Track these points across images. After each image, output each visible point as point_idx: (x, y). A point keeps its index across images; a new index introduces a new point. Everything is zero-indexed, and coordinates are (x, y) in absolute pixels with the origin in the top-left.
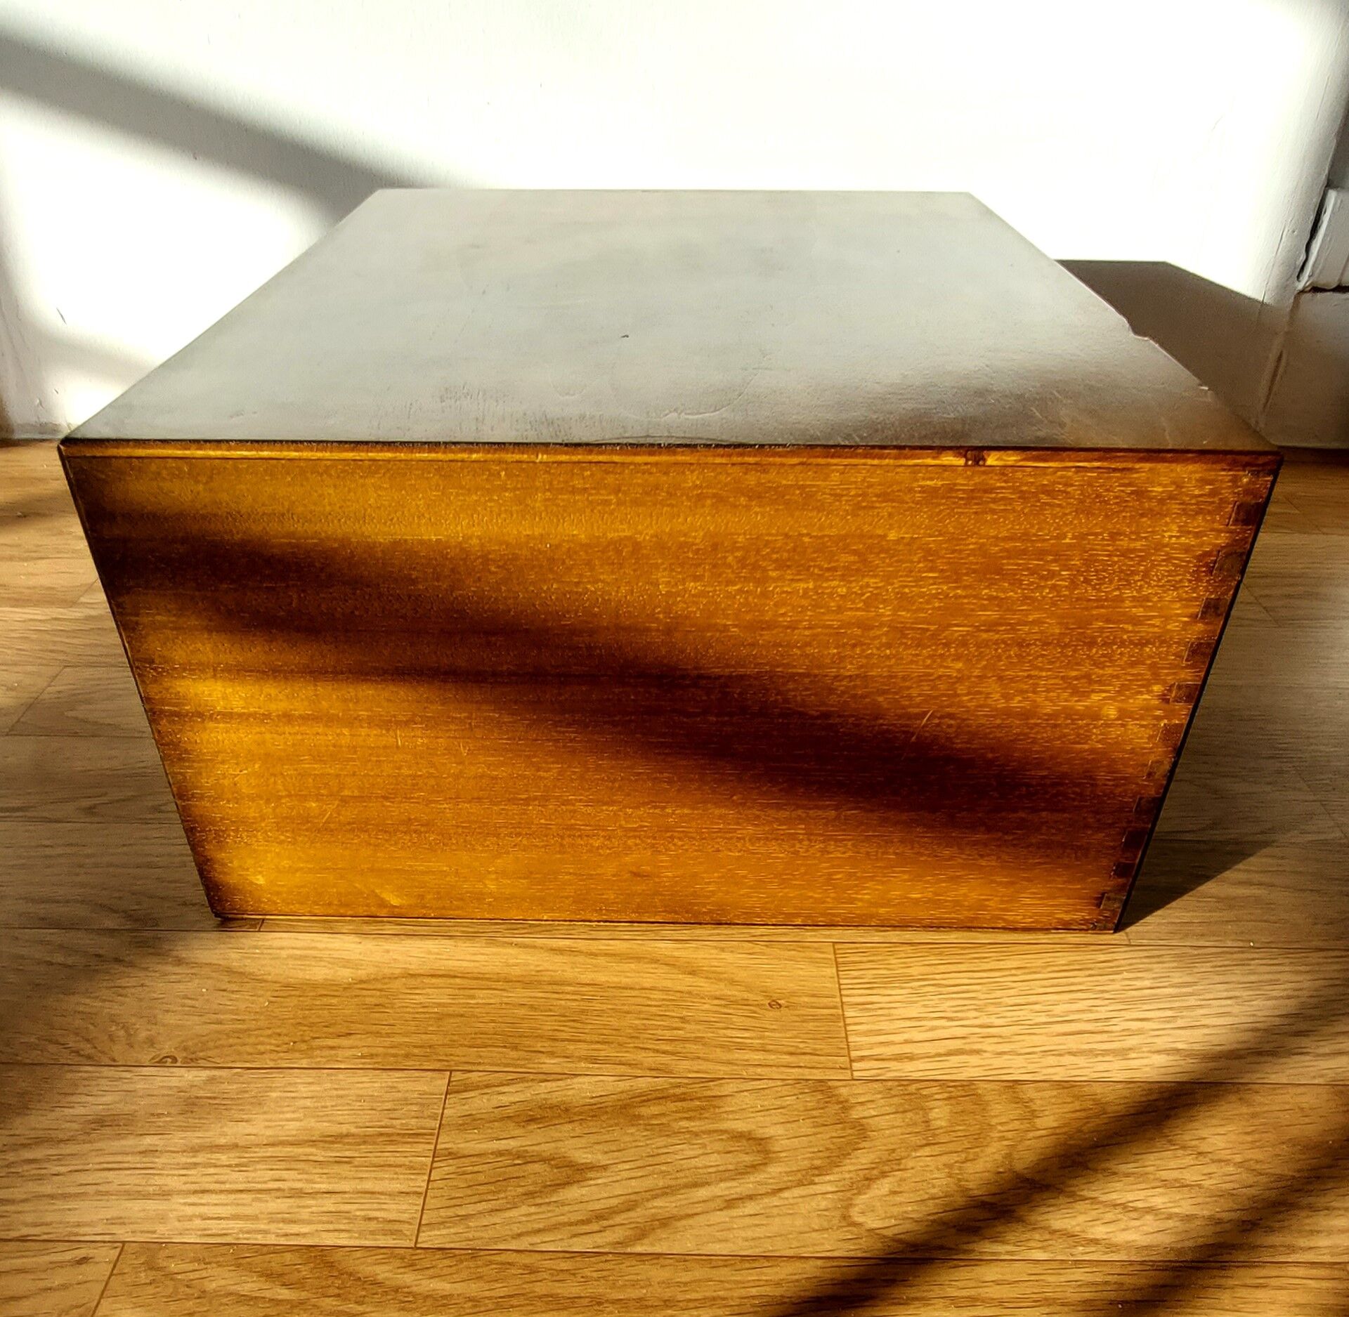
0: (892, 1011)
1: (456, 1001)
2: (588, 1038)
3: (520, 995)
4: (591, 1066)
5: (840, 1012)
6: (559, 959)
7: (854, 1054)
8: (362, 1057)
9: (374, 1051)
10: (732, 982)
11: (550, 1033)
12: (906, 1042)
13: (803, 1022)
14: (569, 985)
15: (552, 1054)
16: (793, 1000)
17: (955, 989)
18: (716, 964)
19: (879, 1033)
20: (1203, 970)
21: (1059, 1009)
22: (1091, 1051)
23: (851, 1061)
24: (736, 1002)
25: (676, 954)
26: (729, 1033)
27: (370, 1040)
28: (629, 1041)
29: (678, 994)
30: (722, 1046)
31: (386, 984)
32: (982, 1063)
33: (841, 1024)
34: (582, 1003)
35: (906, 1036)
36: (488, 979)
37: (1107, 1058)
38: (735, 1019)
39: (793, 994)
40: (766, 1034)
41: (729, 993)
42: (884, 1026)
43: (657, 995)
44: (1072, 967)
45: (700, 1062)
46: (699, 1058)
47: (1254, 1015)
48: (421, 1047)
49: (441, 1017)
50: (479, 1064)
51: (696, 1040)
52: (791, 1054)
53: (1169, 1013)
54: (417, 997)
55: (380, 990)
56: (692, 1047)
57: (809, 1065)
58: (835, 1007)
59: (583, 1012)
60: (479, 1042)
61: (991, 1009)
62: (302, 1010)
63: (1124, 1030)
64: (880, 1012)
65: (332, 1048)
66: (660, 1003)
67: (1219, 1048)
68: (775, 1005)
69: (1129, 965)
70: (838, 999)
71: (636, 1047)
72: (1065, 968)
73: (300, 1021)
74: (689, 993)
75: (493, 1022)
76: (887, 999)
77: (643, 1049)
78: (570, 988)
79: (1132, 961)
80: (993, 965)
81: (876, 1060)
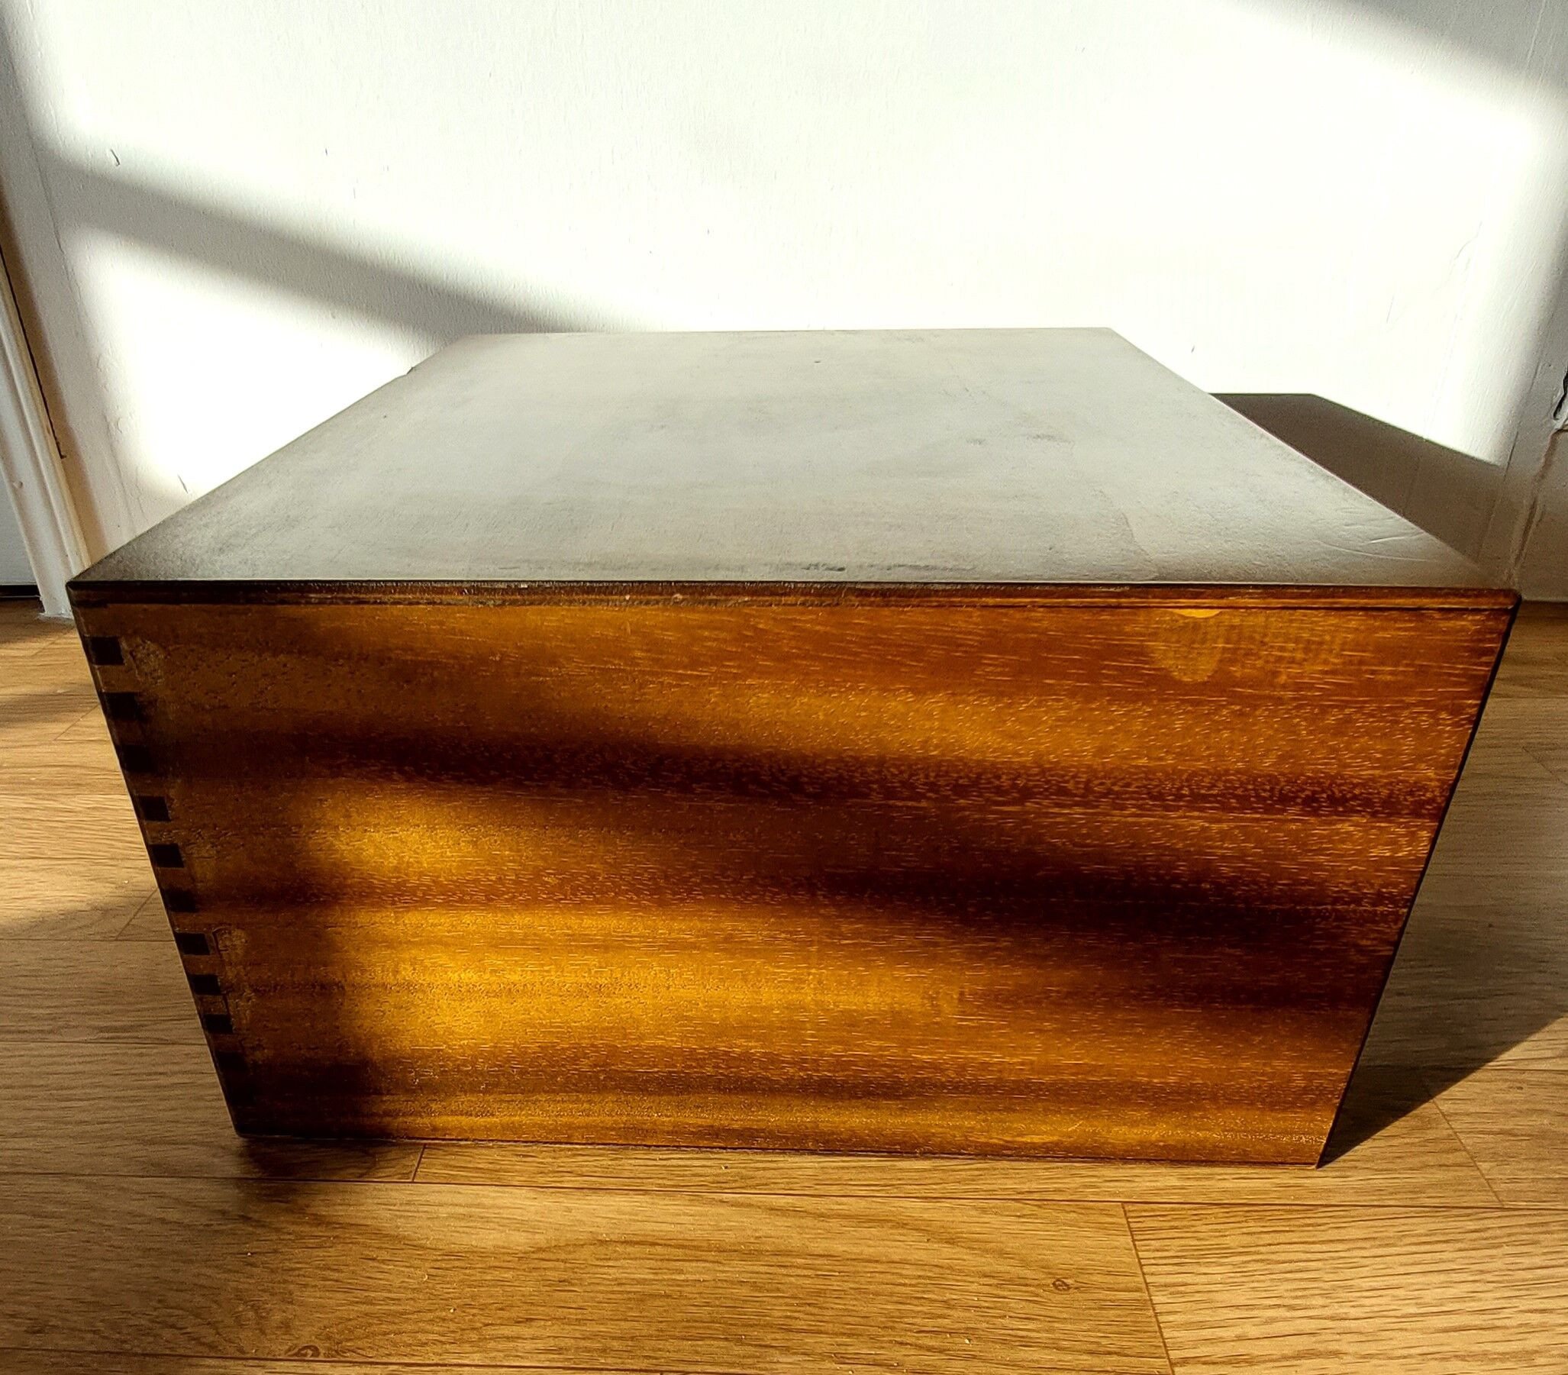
0: (1213, 1296)
1: (660, 1277)
2: (829, 1327)
3: (736, 1269)
4: (838, 1366)
5: (1146, 1296)
6: (781, 1221)
7: (1174, 1355)
8: (549, 1352)
10: (1003, 1254)
11: (781, 1322)
13: (1100, 1309)
14: (798, 1256)
15: (786, 1350)
16: (1084, 1278)
17: (1293, 1266)
18: (978, 1229)
19: (1201, 1325)
21: (1429, 1296)
23: (1172, 1364)
24: (1011, 1281)
25: (927, 1216)
26: (1006, 1322)
27: (556, 1329)
28: (882, 1333)
29: (937, 1270)
30: (1002, 1342)
31: (571, 1253)
33: (1151, 1313)
34: (816, 1281)
35: (1238, 1330)
36: (697, 1248)
37: (1507, 1365)
38: (1013, 1304)
39: (1082, 1270)
40: (1056, 1325)
41: (1002, 1269)
42: (1206, 1316)
43: (910, 1271)
44: (1434, 1238)
45: (977, 1363)
46: (973, 1357)
48: (619, 1338)
49: (643, 1299)
50: (696, 1362)
51: (967, 1333)
52: (1091, 1353)
54: (611, 1271)
55: (564, 1261)
56: (962, 1342)
57: (1118, 1370)
58: (1138, 1290)
59: (819, 1293)
60: (694, 1332)
61: (1341, 1295)
62: (469, 1286)
63: (1518, 1326)
64: (1197, 1297)
65: (510, 1339)
66: (914, 1282)
68: (1060, 1286)
69: (1509, 1235)
70: (1141, 1279)
71: (891, 1342)
72: (1428, 1239)
73: (468, 1301)
74: (950, 1268)
75: (708, 1304)
76: (1204, 1279)
77: (901, 1343)
78: (800, 1261)
79: (1514, 1230)
80: (1333, 1234)
81: (1205, 1363)
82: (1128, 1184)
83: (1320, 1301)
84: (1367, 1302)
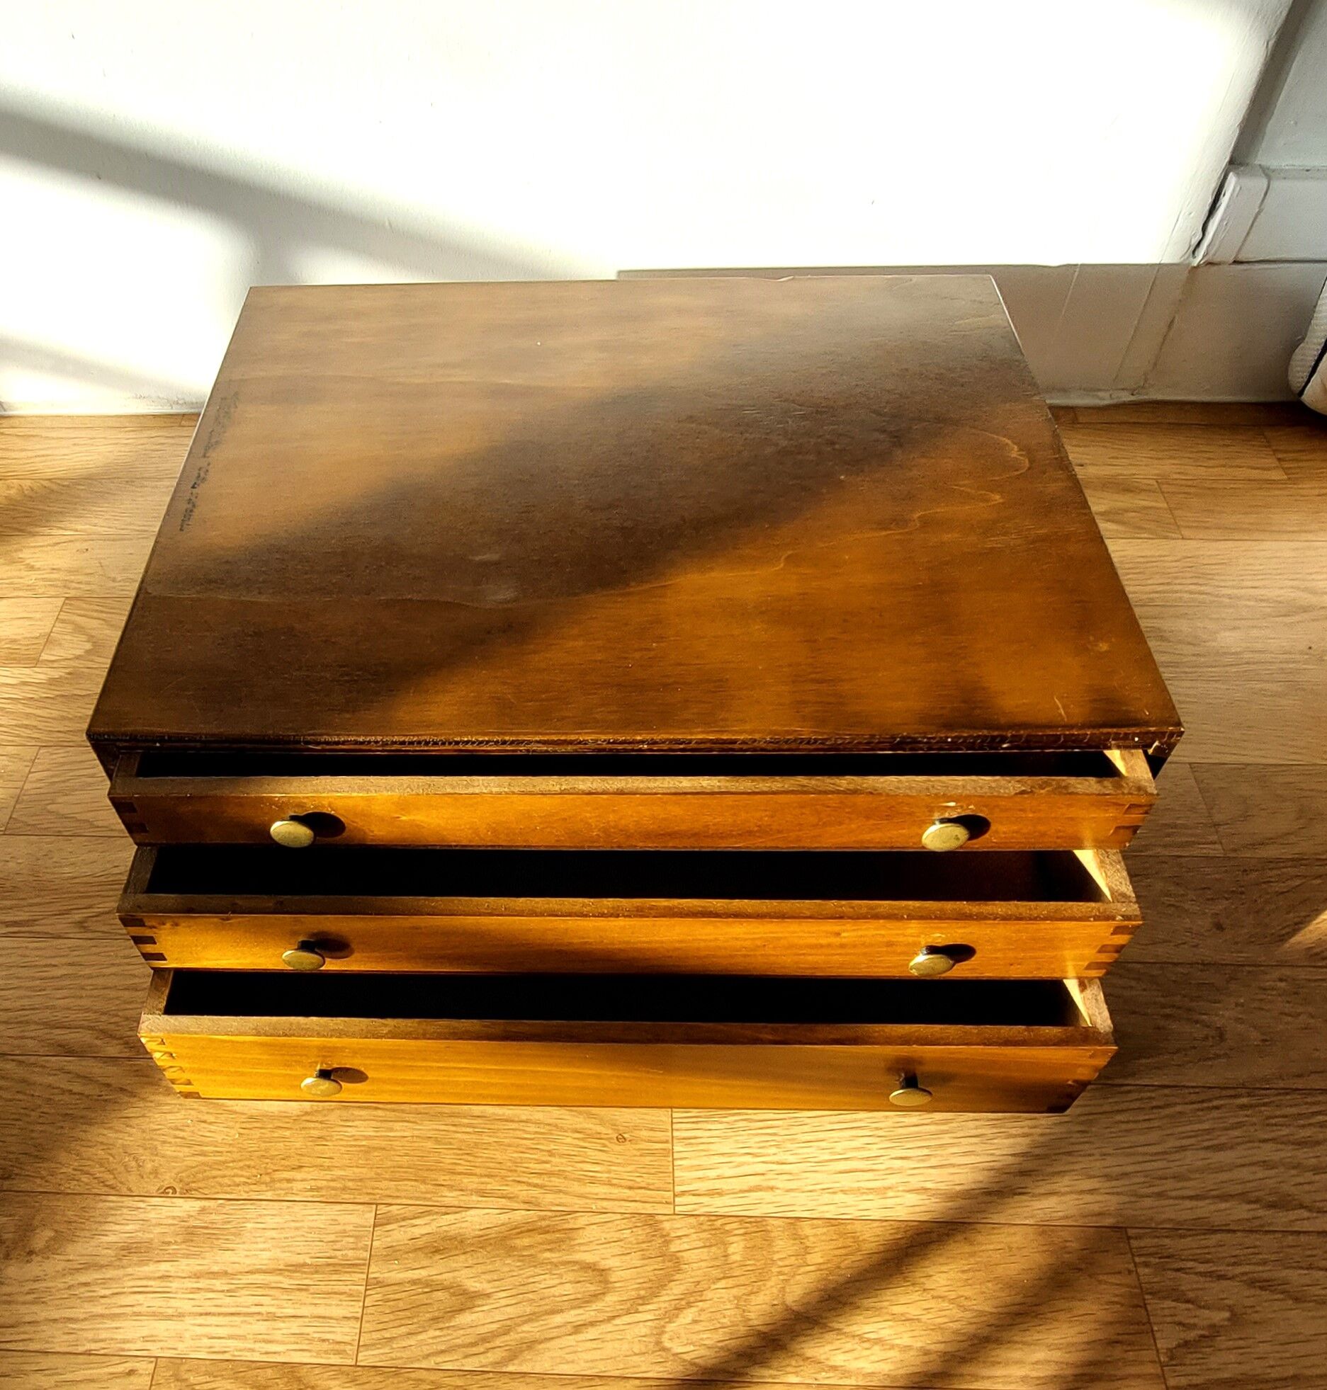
0: (711, 1147)
1: (378, 1134)
2: (478, 1171)
3: (426, 1127)
4: (480, 1199)
5: (669, 1146)
7: (678, 1189)
8: (311, 1190)
9: (319, 1184)
10: (590, 1115)
11: (450, 1167)
12: (719, 1178)
13: (641, 1156)
14: (465, 1117)
15: (451, 1188)
16: (636, 1133)
19: (699, 1168)
21: (839, 1147)
22: (859, 1189)
23: (675, 1196)
24: (591, 1136)
26: (583, 1166)
27: (315, 1174)
28: (510, 1174)
29: (548, 1127)
30: (579, 1180)
31: (325, 1116)
32: (775, 1199)
33: (670, 1159)
34: (474, 1136)
35: (719, 1172)
36: (403, 1112)
37: (870, 1197)
38: (590, 1152)
39: (636, 1128)
40: (613, 1168)
41: (587, 1126)
42: (705, 1161)
43: (532, 1128)
45: (561, 1195)
46: (560, 1191)
47: (992, 1154)
48: (352, 1180)
49: (369, 1150)
50: (397, 1197)
51: (559, 1174)
52: (630, 1188)
53: (926, 1152)
54: (349, 1129)
55: (321, 1122)
56: (556, 1181)
57: (643, 1199)
58: (667, 1142)
59: (475, 1145)
60: (397, 1175)
61: (789, 1146)
62: (265, 1142)
63: (887, 1169)
64: (702, 1147)
65: (289, 1181)
66: (533, 1136)
67: (958, 1188)
68: (621, 1139)
70: (670, 1134)
71: (514, 1181)
73: (263, 1153)
74: (556, 1126)
75: (407, 1155)
76: (708, 1134)
77: (519, 1182)
78: (466, 1121)
81: (694, 1195)
83: (774, 1150)
84: (801, 1151)
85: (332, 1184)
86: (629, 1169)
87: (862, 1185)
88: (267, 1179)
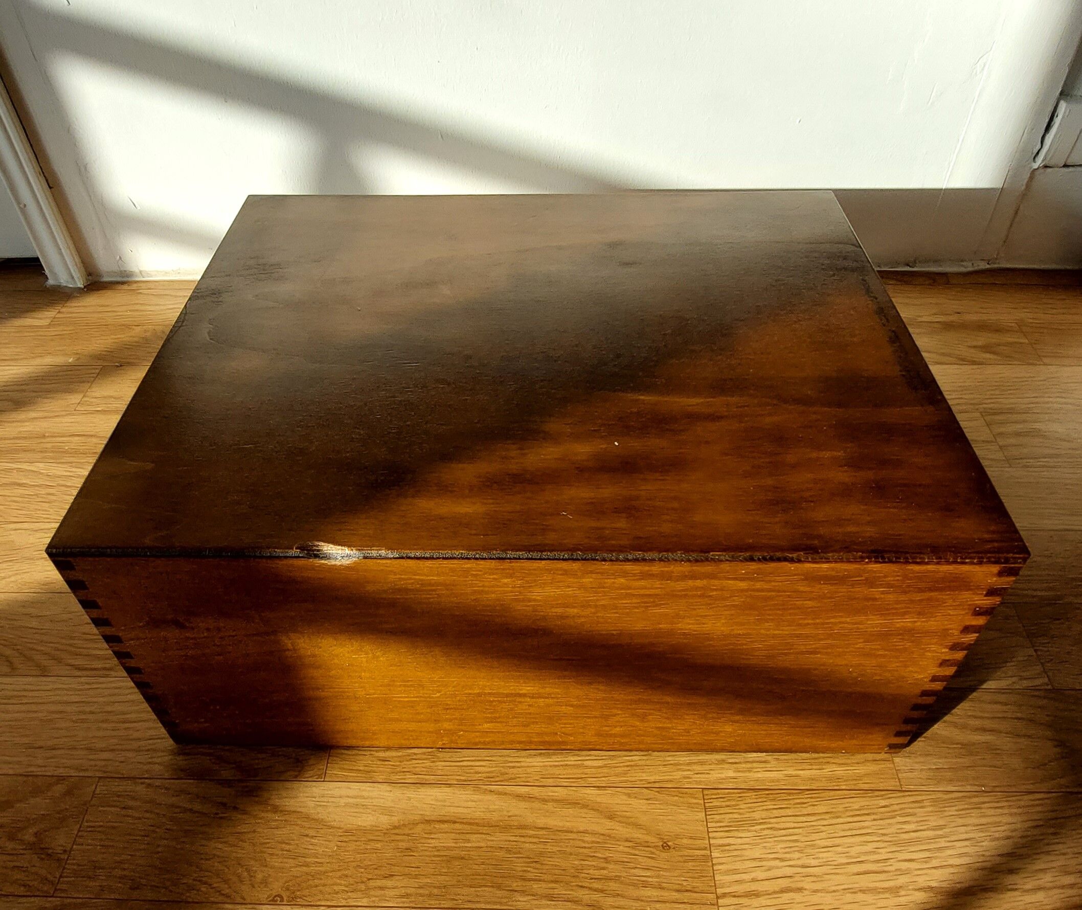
0: (744, 853)
1: (458, 845)
2: (545, 877)
3: (499, 838)
4: (549, 903)
5: (709, 852)
6: (523, 804)
7: (720, 891)
8: (402, 896)
9: (410, 891)
10: (637, 826)
11: (521, 874)
12: (753, 880)
13: (684, 862)
14: (530, 828)
15: (523, 892)
16: (677, 841)
17: (783, 832)
18: (625, 809)
19: (735, 872)
20: (951, 813)
21: (854, 851)
22: (875, 888)
23: (718, 898)
24: (640, 844)
25: (599, 800)
26: (636, 871)
27: (404, 881)
28: (573, 879)
29: (602, 837)
30: (634, 885)
31: (410, 829)
32: (805, 899)
33: (710, 864)
34: (540, 845)
35: (753, 875)
36: (477, 824)
37: (887, 895)
38: (640, 859)
39: (677, 836)
40: (661, 872)
41: (636, 836)
42: (738, 866)
43: (588, 838)
44: (862, 812)
45: (620, 899)
46: (618, 895)
47: (983, 855)
49: (450, 859)
51: (616, 879)
52: (678, 891)
53: (927, 854)
54: (432, 841)
55: (408, 835)
56: (613, 885)
57: (690, 901)
58: (705, 849)
59: (541, 854)
60: (476, 882)
61: (809, 851)
62: (359, 853)
63: (897, 870)
64: (735, 853)
65: (381, 888)
66: (590, 845)
67: (958, 886)
68: (666, 847)
69: (901, 809)
70: (707, 842)
71: (578, 885)
72: (858, 813)
73: (359, 863)
74: (609, 836)
75: (483, 864)
76: (739, 841)
77: (582, 887)
78: (532, 832)
79: (903, 806)
80: (810, 810)
81: (734, 896)
82: (707, 776)
83: (797, 855)
84: (821, 855)
85: (421, 891)
86: (676, 873)
87: (878, 885)
88: (363, 887)
